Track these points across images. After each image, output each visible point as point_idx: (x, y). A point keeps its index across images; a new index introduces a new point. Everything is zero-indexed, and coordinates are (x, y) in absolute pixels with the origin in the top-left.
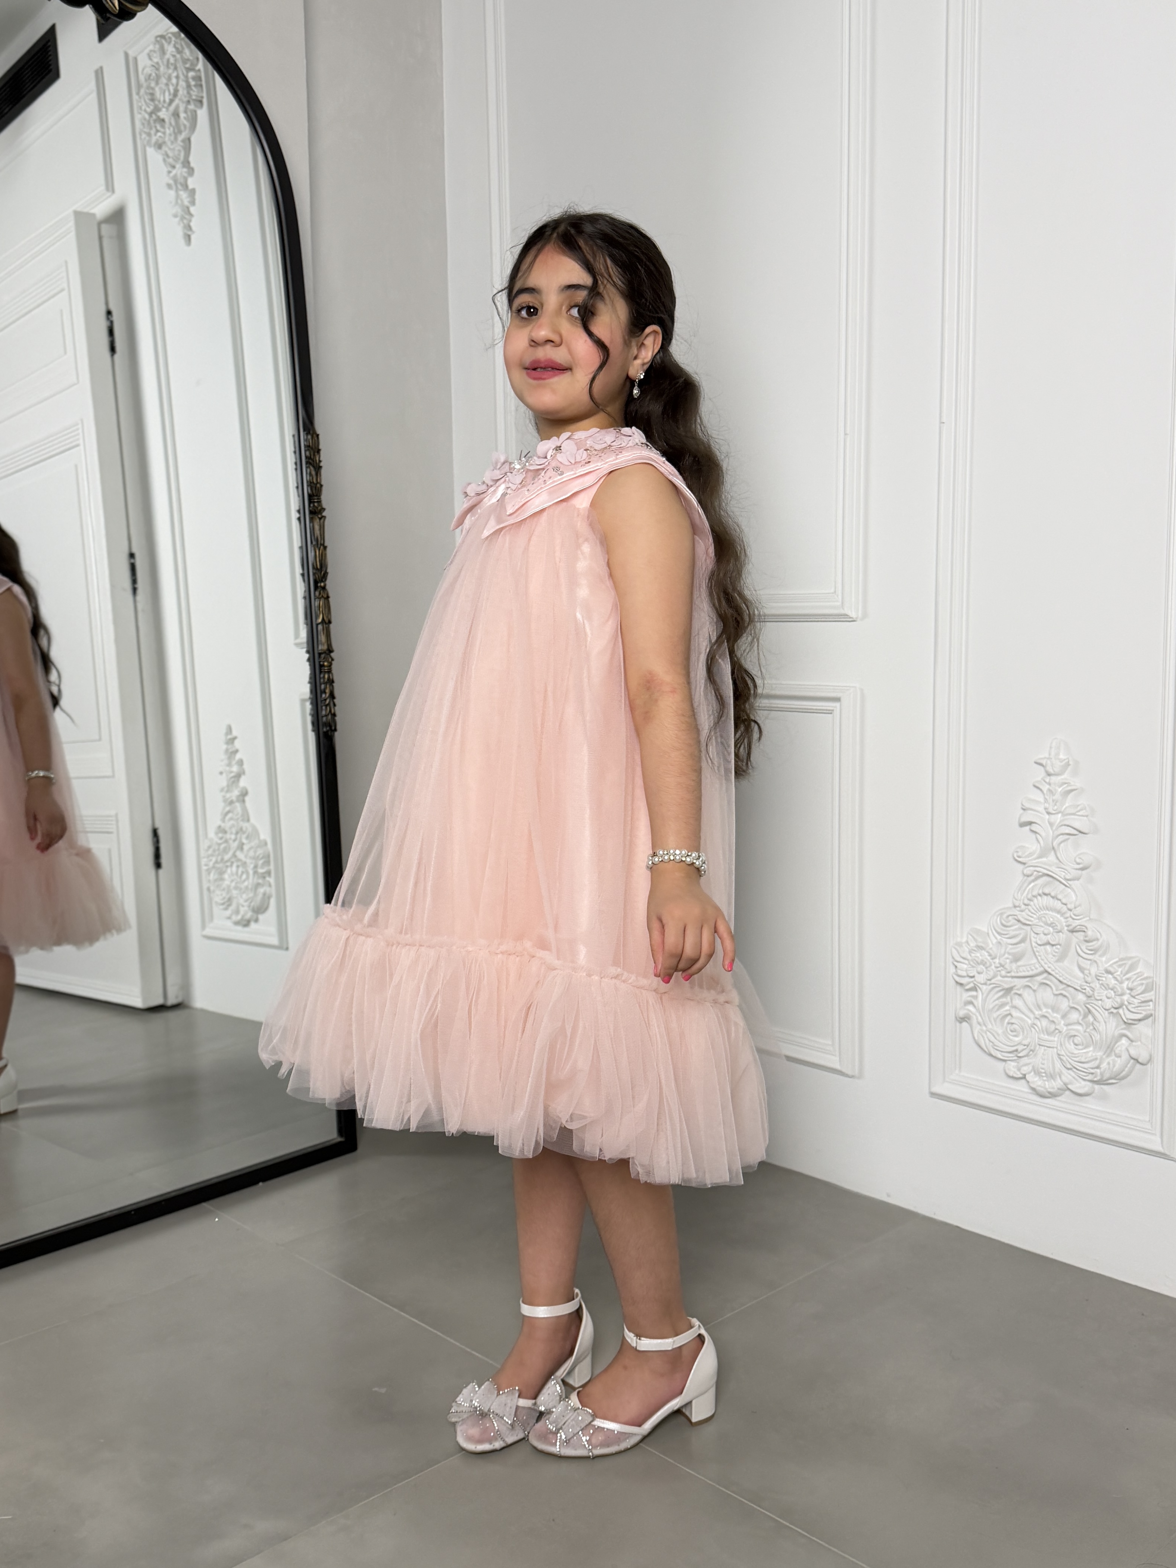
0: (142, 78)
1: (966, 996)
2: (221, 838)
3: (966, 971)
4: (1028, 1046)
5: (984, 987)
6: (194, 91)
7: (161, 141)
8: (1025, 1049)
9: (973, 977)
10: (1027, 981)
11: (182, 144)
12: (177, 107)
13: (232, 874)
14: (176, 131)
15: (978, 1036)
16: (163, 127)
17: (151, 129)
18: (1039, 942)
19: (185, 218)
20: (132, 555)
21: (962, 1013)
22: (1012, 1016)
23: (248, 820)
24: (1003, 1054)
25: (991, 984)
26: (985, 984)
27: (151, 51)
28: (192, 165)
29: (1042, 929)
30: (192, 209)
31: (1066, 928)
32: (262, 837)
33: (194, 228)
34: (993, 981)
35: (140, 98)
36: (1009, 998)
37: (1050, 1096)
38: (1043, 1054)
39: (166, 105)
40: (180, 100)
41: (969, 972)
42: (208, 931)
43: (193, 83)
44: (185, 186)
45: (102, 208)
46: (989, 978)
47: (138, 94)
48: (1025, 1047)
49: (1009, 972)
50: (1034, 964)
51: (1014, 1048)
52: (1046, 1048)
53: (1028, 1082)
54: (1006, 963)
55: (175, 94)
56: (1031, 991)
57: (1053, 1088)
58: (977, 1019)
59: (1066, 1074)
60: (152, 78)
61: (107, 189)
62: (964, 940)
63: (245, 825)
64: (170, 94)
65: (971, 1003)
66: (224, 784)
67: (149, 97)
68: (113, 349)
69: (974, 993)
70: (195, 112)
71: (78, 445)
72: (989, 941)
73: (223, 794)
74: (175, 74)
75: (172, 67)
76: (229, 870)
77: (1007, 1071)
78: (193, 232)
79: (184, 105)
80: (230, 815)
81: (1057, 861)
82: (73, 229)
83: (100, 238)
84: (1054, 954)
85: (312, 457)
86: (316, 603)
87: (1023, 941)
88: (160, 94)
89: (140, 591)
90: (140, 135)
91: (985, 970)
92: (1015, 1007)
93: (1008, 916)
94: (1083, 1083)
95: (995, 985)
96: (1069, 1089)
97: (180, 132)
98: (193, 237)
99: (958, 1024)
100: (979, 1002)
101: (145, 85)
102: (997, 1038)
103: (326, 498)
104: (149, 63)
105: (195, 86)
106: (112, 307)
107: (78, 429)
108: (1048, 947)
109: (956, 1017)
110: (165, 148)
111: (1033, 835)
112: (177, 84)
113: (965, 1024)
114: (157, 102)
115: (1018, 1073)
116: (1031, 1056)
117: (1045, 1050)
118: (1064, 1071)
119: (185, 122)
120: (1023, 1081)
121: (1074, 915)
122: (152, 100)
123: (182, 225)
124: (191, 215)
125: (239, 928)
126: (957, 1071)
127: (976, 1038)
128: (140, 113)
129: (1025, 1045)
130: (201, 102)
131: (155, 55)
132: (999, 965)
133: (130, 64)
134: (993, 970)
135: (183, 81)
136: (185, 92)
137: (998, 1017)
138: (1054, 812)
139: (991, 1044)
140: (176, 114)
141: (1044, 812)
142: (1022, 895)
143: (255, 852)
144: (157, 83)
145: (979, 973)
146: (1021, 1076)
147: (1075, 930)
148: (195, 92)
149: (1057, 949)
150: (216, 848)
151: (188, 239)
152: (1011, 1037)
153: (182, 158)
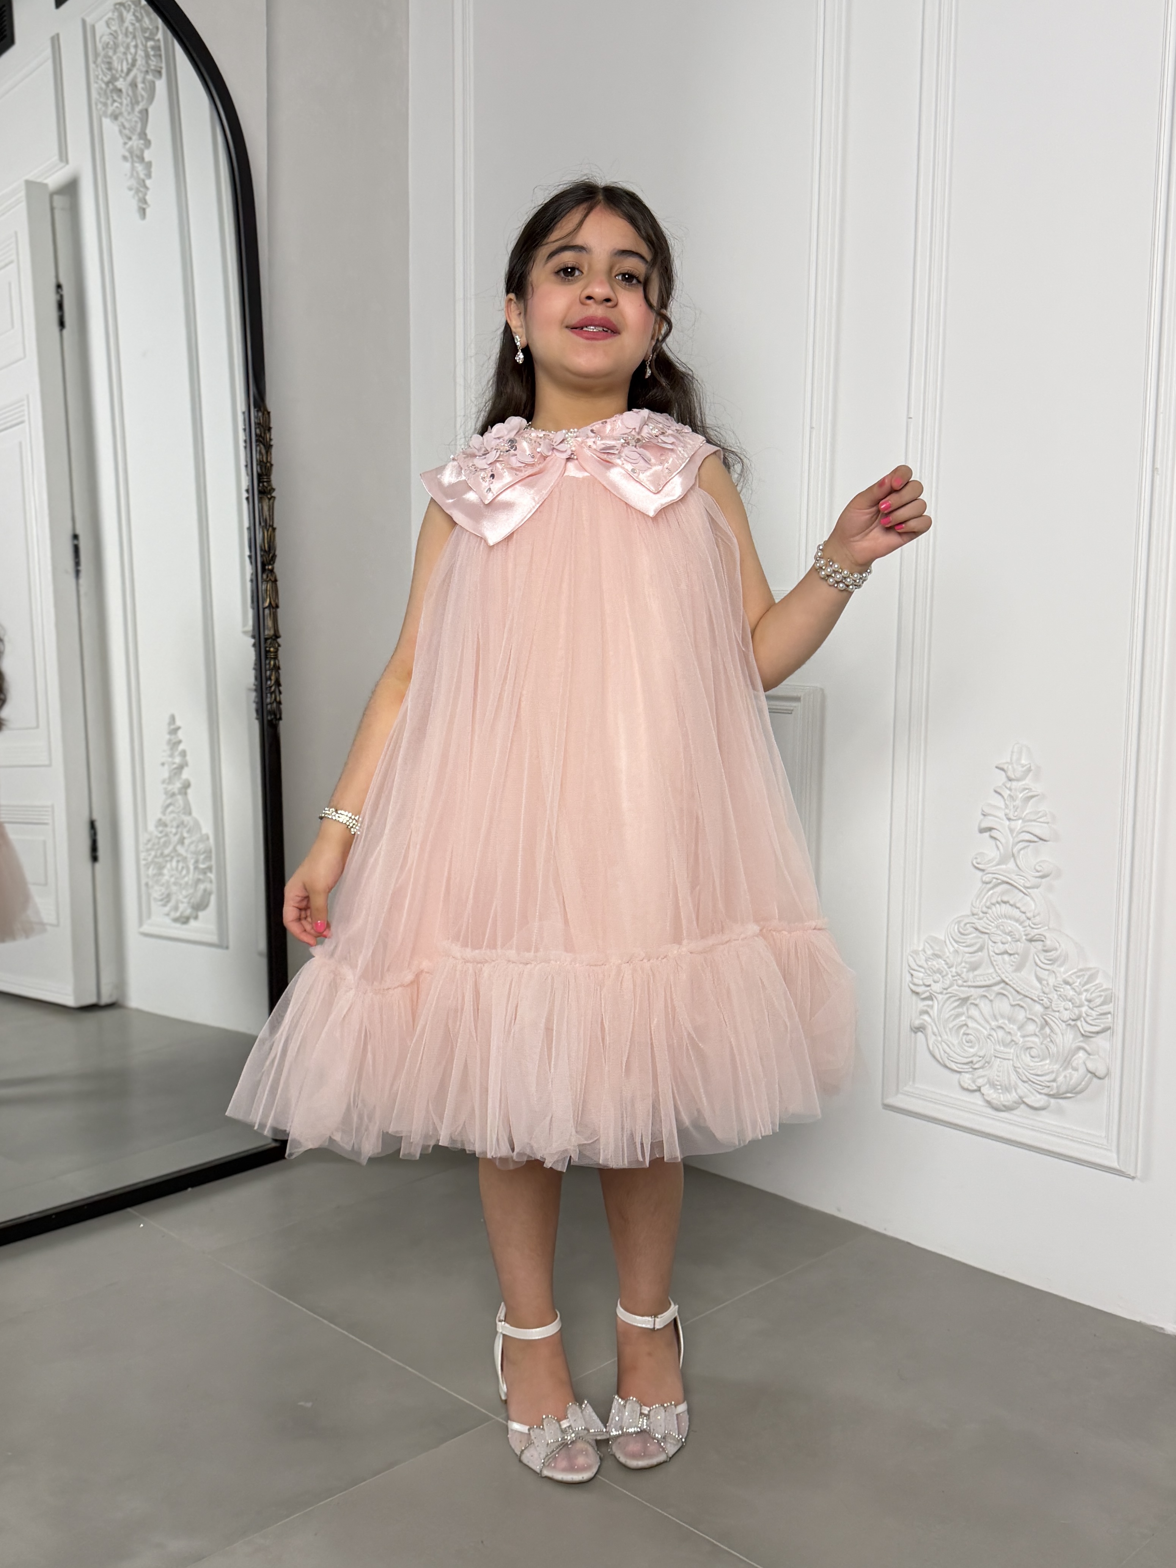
0: (99, 46)
1: (922, 1005)
2: (161, 832)
3: (922, 979)
4: (983, 1057)
5: (940, 997)
6: (153, 61)
7: (117, 111)
8: (980, 1061)
9: (929, 986)
10: (983, 991)
11: (139, 115)
12: (135, 77)
13: (172, 869)
14: (134, 101)
15: (933, 1047)
16: (120, 97)
17: (107, 98)
18: (997, 952)
19: (141, 191)
20: (75, 537)
21: (917, 1023)
22: (968, 1026)
23: (190, 814)
24: (959, 1065)
25: (947, 994)
26: (941, 993)
27: (110, 19)
28: (149, 137)
29: (1001, 937)
30: (148, 183)
31: (1024, 937)
32: (204, 831)
33: (149, 201)
34: (949, 990)
35: (97, 66)
36: (965, 1008)
37: (1004, 1109)
38: (998, 1065)
39: (123, 75)
40: (138, 69)
41: (925, 981)
42: (146, 928)
43: (152, 53)
44: (141, 159)
45: (55, 179)
46: (946, 986)
47: (95, 62)
48: (981, 1059)
49: (965, 982)
50: (991, 973)
51: (970, 1060)
52: (1002, 1060)
53: (983, 1094)
54: (962, 973)
55: (134, 64)
56: (987, 1002)
57: (1008, 1101)
58: (932, 1029)
59: (1022, 1087)
60: (110, 46)
61: (61, 159)
62: (921, 948)
63: (186, 819)
64: (128, 63)
65: (927, 1012)
66: (166, 775)
67: (107, 66)
68: (62, 324)
69: (930, 1003)
70: (154, 83)
71: (22, 422)
72: (946, 950)
73: (165, 786)
74: (133, 43)
75: (131, 36)
76: (168, 866)
77: (962, 1083)
78: (149, 206)
79: (142, 75)
80: (171, 808)
81: (1016, 869)
82: (24, 199)
83: (52, 209)
84: (1012, 963)
85: (263, 435)
86: (263, 587)
87: (981, 949)
88: (118, 63)
89: (83, 574)
90: (96, 104)
91: (941, 979)
92: (970, 1017)
93: (966, 924)
94: (1039, 1096)
95: (951, 995)
96: (1024, 1103)
97: (138, 103)
98: (148, 211)
99: (913, 1035)
100: (934, 1012)
101: (102, 53)
102: (952, 1048)
103: (276, 479)
104: (108, 31)
105: (154, 56)
106: (63, 281)
107: (23, 405)
108: (1006, 957)
109: (911, 1029)
110: (121, 119)
111: (992, 842)
112: (136, 53)
113: (920, 1034)
114: (114, 72)
115: (974, 1085)
116: (987, 1067)
117: (1000, 1062)
118: (1020, 1083)
119: (143, 93)
120: (978, 1094)
121: (1034, 924)
122: (110, 69)
123: (136, 198)
124: (147, 188)
125: (178, 925)
126: (911, 1083)
127: (931, 1048)
128: (97, 83)
129: (980, 1057)
130: (160, 73)
131: (113, 23)
132: (955, 974)
133: (87, 31)
134: (949, 978)
135: (141, 50)
136: (144, 62)
137: (953, 1027)
138: (1015, 818)
139: (946, 1055)
140: (134, 85)
141: (1005, 818)
142: (980, 902)
143: (197, 846)
144: (115, 52)
145: (935, 982)
146: (975, 1088)
147: (1034, 938)
148: (153, 63)
149: (1015, 958)
150: (156, 841)
151: (143, 212)
152: (966, 1048)
153: (139, 129)
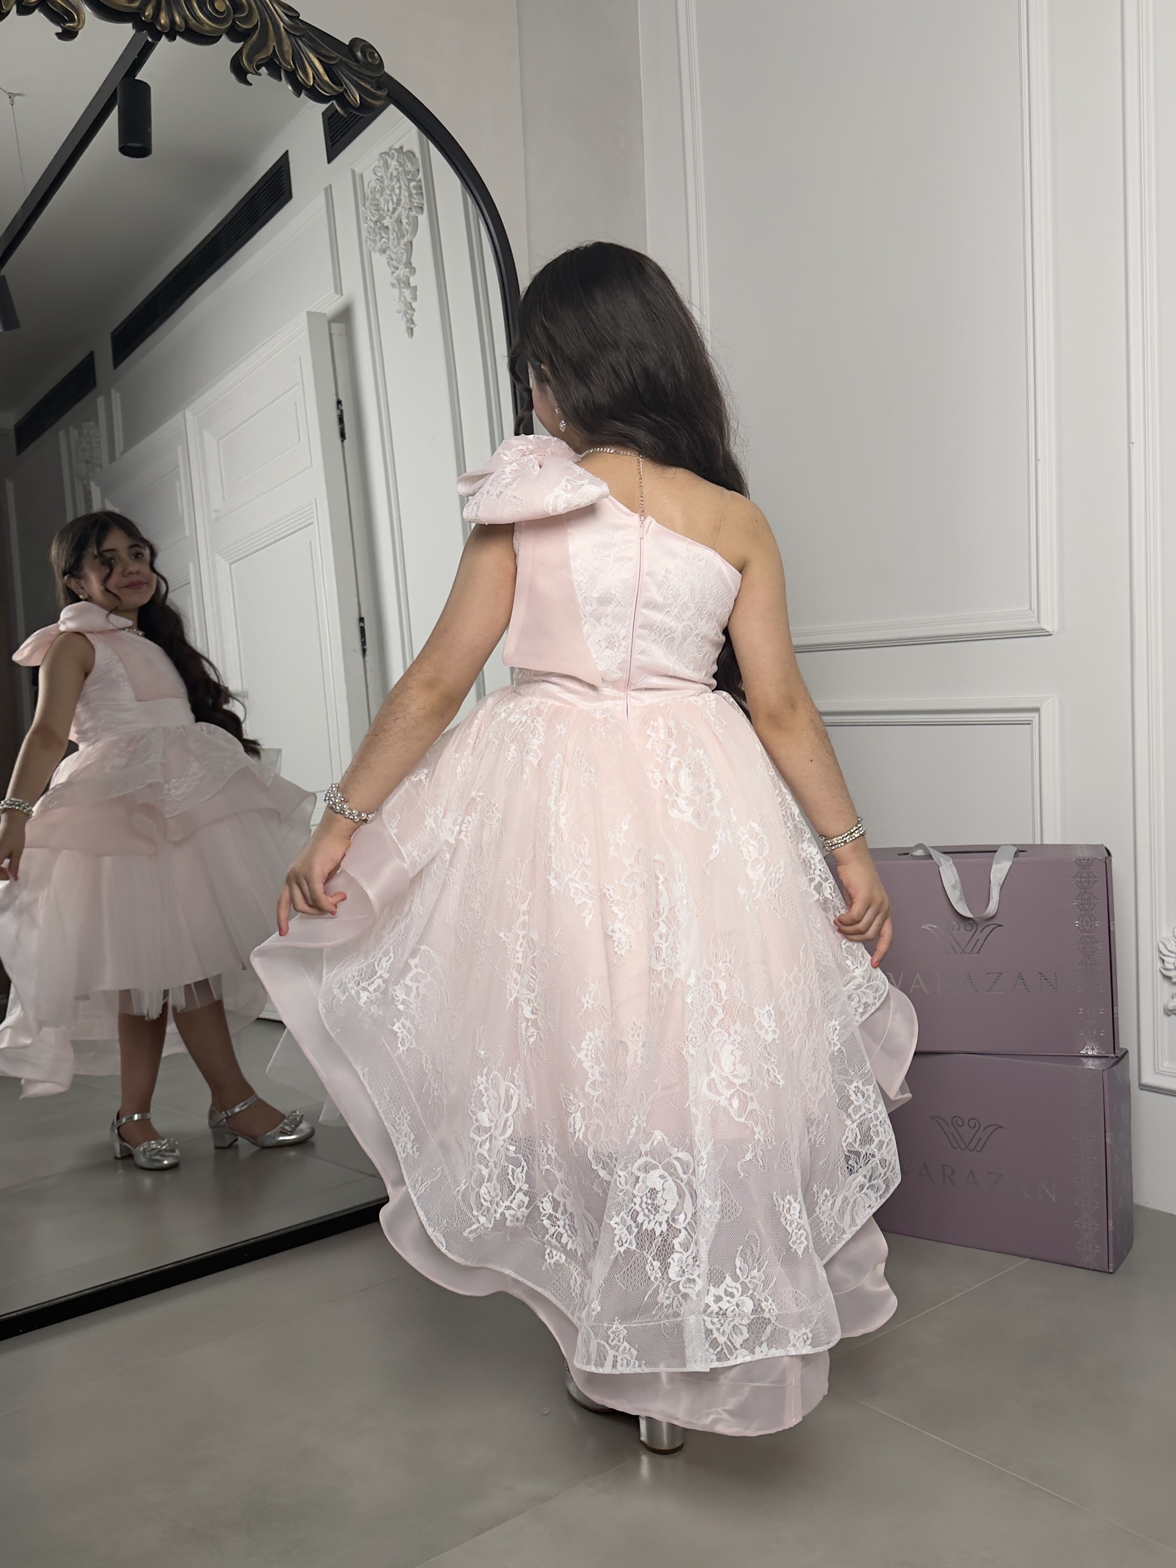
0: (367, 191)
1: (1173, 989)
3: (1174, 964)
7: (385, 246)
11: (404, 247)
12: (400, 215)
14: (399, 236)
16: (387, 234)
17: (376, 236)
19: (409, 313)
20: (361, 620)
21: (1169, 1006)
27: (376, 167)
28: (413, 265)
30: (414, 305)
33: (415, 322)
35: (366, 209)
39: (389, 214)
40: (402, 207)
43: (414, 192)
44: (408, 284)
45: (332, 309)
47: (364, 205)
55: (398, 203)
60: (377, 190)
61: (337, 292)
62: (1170, 934)
64: (393, 204)
67: (375, 207)
68: (343, 435)
70: (417, 217)
71: (313, 523)
74: (398, 185)
75: (395, 180)
78: (416, 325)
79: (407, 212)
82: (306, 327)
83: (331, 334)
88: (385, 205)
90: (366, 242)
97: (403, 236)
98: (415, 330)
99: (1166, 1016)
101: (370, 196)
104: (375, 177)
105: (416, 194)
106: (342, 398)
107: (313, 509)
109: (1164, 1010)
110: (388, 252)
112: (400, 194)
113: (1173, 1016)
114: (381, 212)
119: (408, 227)
122: (377, 210)
123: (405, 319)
124: (413, 310)
126: (1166, 1063)
128: (366, 223)
130: (422, 208)
131: (379, 170)
133: (357, 179)
135: (404, 191)
136: (408, 200)
140: (400, 222)
144: (382, 195)
148: (416, 201)
151: (411, 331)
153: (404, 260)
